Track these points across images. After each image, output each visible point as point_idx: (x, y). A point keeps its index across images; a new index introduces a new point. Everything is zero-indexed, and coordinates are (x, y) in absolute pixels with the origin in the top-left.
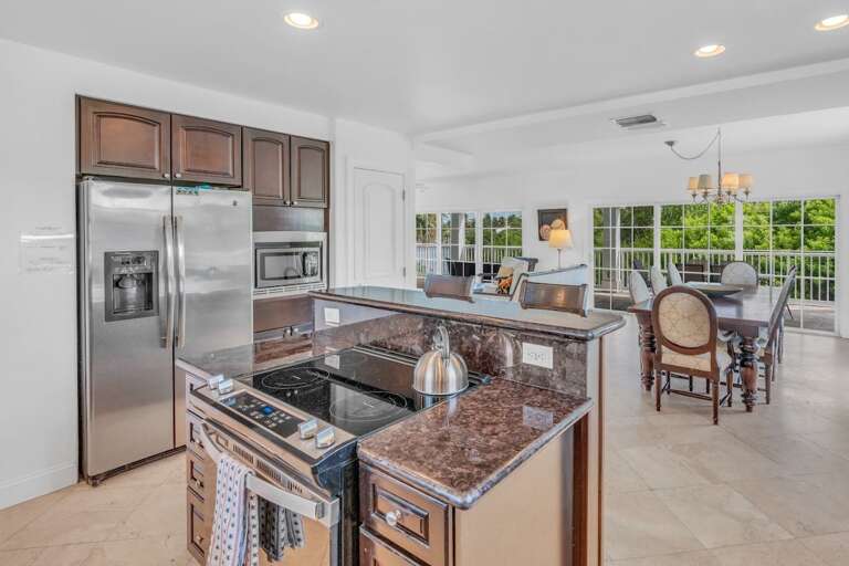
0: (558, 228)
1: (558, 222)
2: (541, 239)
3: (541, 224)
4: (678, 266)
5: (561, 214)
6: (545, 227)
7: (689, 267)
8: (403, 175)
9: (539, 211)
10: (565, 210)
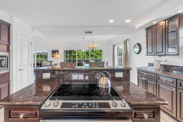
0: (57, 54)
1: (57, 53)
2: (52, 57)
3: (53, 53)
4: (85, 61)
5: (57, 51)
6: (54, 54)
7: (86, 61)
8: (31, 38)
9: (52, 51)
10: (58, 51)
